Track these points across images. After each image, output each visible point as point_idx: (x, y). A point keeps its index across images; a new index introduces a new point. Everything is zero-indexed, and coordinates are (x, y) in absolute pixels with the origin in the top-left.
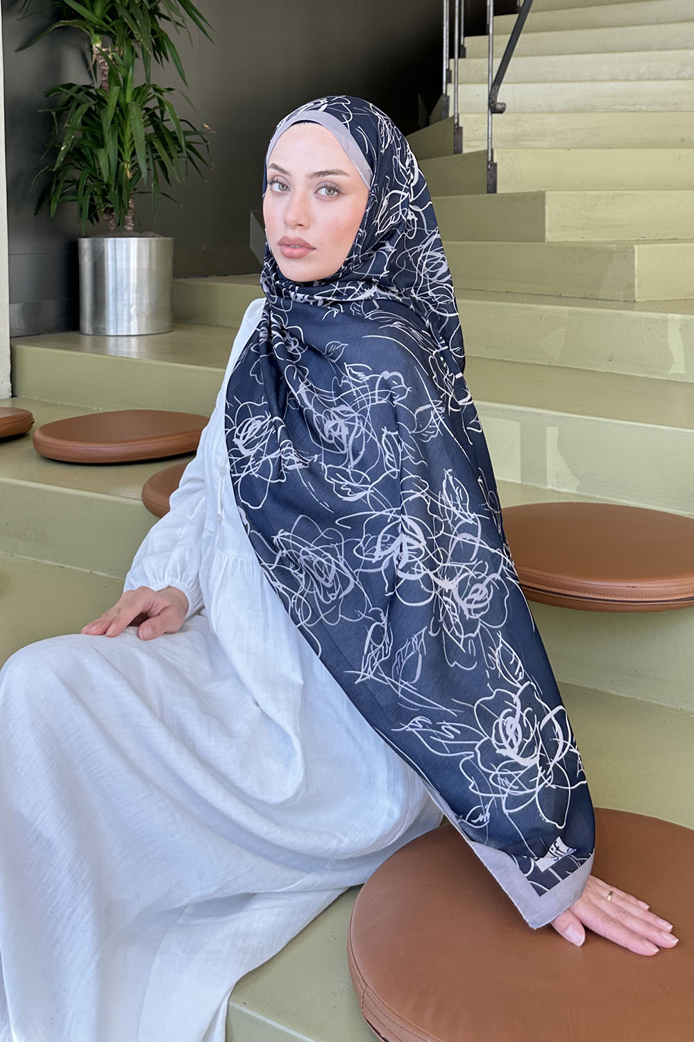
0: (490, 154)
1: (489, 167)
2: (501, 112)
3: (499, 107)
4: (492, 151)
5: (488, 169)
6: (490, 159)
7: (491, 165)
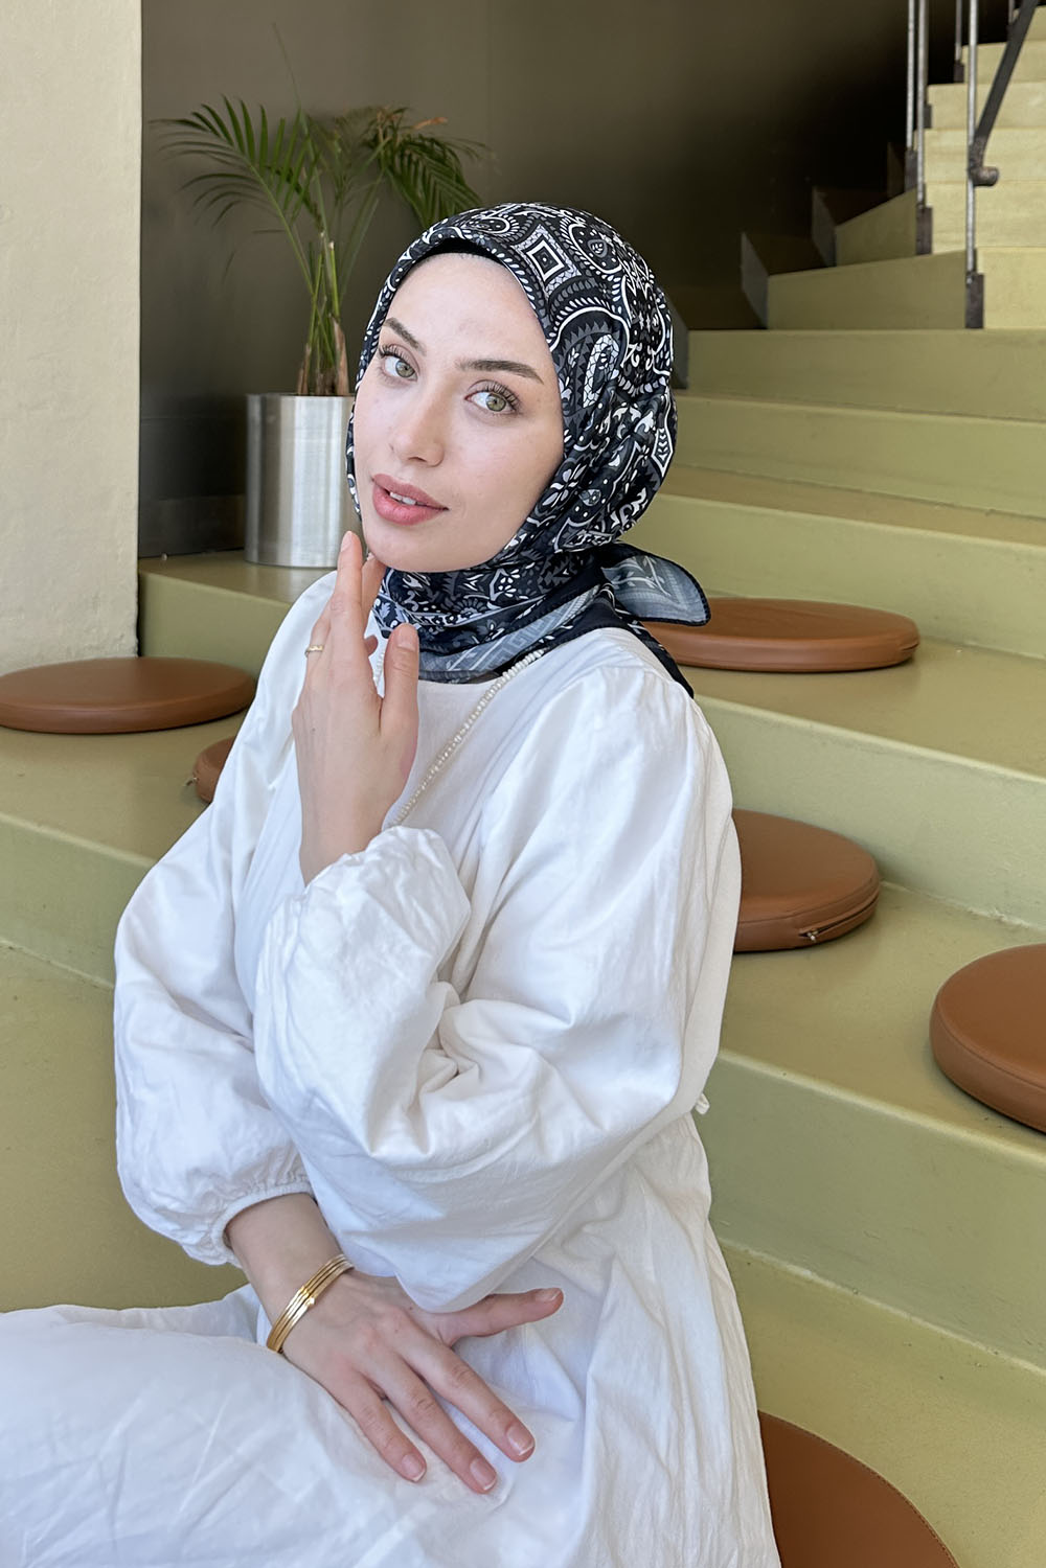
0: (970, 259)
1: (969, 281)
2: (990, 183)
3: (985, 174)
4: (975, 253)
5: (968, 286)
6: (970, 267)
7: (973, 278)
